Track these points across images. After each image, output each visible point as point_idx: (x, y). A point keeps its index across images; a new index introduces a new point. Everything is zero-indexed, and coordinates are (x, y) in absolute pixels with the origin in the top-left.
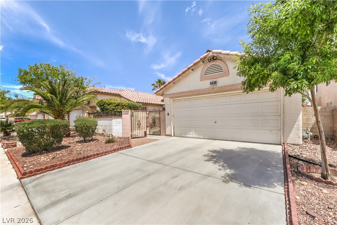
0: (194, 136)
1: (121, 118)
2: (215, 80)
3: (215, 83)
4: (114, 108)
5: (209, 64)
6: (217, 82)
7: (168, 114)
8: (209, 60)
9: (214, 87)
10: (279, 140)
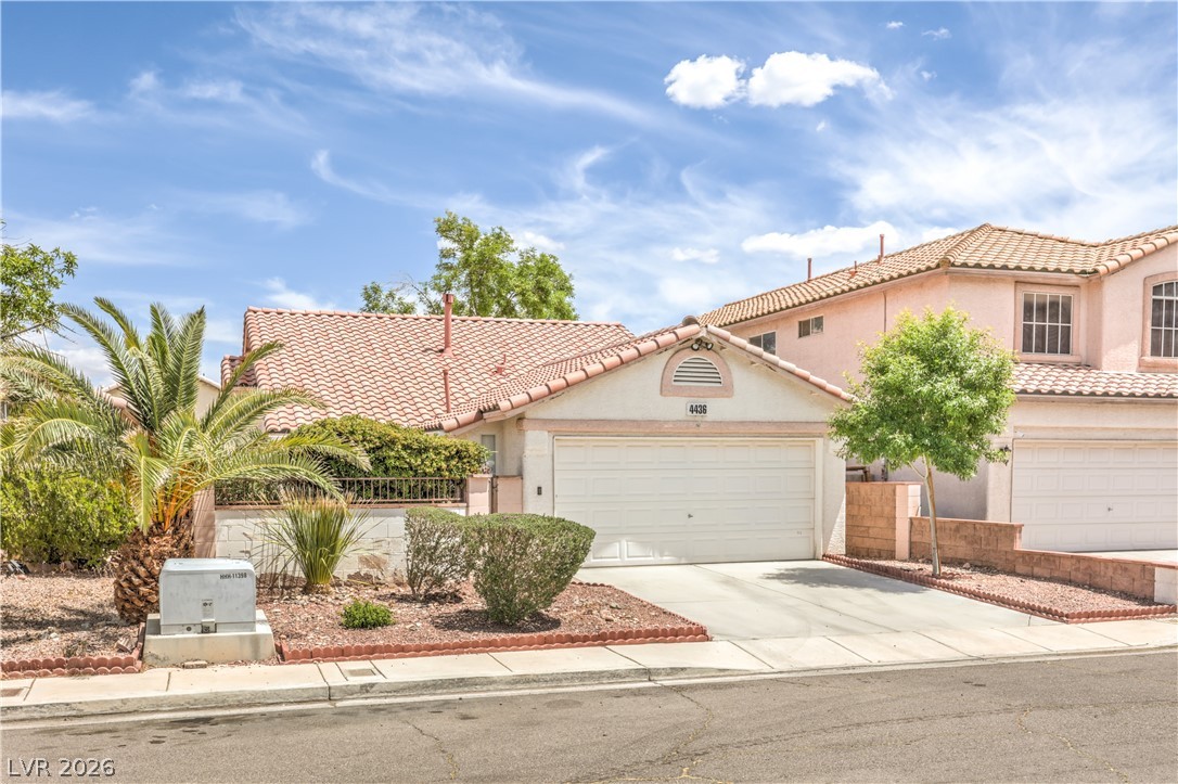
0: (627, 559)
1: (462, 507)
2: (701, 402)
3: (703, 410)
4: (444, 465)
5: (688, 356)
6: (708, 409)
7: (539, 489)
8: (695, 347)
9: (697, 419)
10: (812, 551)
